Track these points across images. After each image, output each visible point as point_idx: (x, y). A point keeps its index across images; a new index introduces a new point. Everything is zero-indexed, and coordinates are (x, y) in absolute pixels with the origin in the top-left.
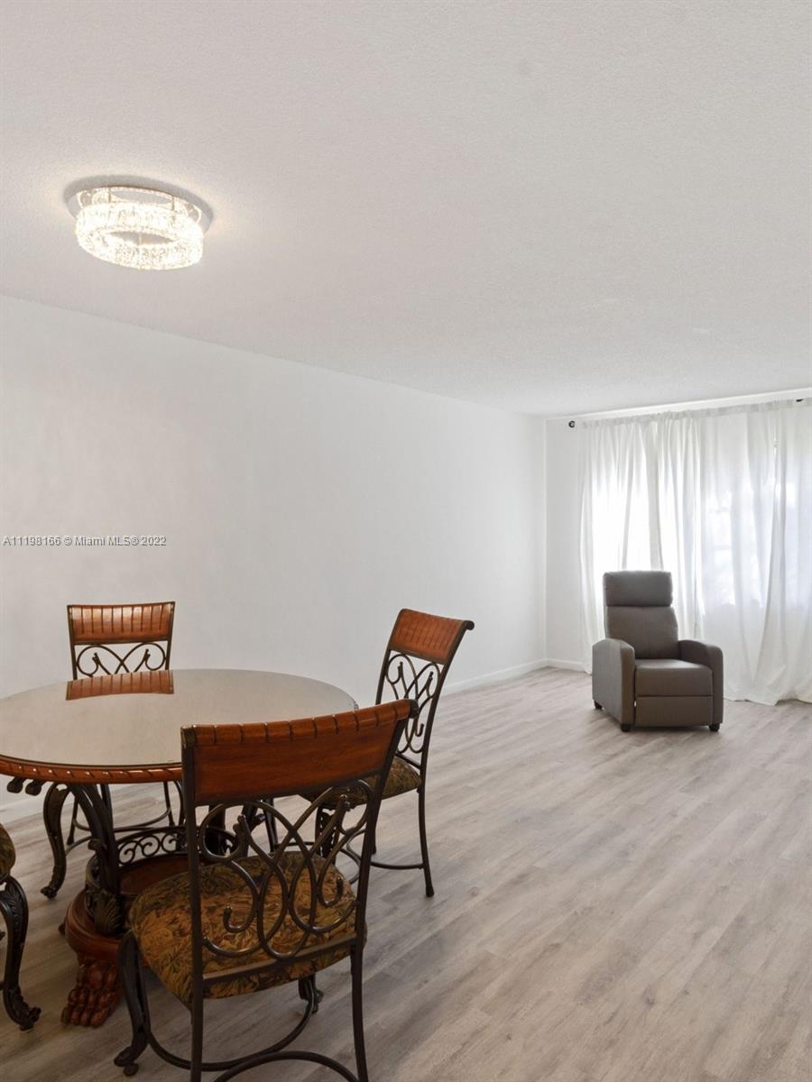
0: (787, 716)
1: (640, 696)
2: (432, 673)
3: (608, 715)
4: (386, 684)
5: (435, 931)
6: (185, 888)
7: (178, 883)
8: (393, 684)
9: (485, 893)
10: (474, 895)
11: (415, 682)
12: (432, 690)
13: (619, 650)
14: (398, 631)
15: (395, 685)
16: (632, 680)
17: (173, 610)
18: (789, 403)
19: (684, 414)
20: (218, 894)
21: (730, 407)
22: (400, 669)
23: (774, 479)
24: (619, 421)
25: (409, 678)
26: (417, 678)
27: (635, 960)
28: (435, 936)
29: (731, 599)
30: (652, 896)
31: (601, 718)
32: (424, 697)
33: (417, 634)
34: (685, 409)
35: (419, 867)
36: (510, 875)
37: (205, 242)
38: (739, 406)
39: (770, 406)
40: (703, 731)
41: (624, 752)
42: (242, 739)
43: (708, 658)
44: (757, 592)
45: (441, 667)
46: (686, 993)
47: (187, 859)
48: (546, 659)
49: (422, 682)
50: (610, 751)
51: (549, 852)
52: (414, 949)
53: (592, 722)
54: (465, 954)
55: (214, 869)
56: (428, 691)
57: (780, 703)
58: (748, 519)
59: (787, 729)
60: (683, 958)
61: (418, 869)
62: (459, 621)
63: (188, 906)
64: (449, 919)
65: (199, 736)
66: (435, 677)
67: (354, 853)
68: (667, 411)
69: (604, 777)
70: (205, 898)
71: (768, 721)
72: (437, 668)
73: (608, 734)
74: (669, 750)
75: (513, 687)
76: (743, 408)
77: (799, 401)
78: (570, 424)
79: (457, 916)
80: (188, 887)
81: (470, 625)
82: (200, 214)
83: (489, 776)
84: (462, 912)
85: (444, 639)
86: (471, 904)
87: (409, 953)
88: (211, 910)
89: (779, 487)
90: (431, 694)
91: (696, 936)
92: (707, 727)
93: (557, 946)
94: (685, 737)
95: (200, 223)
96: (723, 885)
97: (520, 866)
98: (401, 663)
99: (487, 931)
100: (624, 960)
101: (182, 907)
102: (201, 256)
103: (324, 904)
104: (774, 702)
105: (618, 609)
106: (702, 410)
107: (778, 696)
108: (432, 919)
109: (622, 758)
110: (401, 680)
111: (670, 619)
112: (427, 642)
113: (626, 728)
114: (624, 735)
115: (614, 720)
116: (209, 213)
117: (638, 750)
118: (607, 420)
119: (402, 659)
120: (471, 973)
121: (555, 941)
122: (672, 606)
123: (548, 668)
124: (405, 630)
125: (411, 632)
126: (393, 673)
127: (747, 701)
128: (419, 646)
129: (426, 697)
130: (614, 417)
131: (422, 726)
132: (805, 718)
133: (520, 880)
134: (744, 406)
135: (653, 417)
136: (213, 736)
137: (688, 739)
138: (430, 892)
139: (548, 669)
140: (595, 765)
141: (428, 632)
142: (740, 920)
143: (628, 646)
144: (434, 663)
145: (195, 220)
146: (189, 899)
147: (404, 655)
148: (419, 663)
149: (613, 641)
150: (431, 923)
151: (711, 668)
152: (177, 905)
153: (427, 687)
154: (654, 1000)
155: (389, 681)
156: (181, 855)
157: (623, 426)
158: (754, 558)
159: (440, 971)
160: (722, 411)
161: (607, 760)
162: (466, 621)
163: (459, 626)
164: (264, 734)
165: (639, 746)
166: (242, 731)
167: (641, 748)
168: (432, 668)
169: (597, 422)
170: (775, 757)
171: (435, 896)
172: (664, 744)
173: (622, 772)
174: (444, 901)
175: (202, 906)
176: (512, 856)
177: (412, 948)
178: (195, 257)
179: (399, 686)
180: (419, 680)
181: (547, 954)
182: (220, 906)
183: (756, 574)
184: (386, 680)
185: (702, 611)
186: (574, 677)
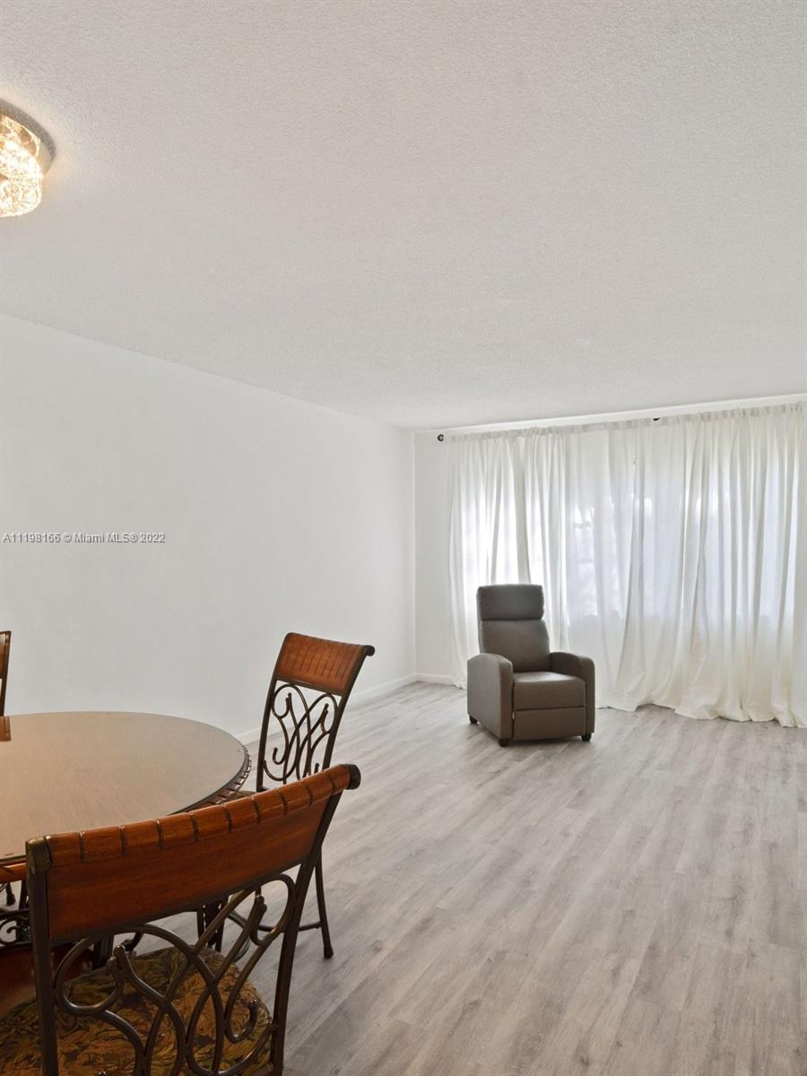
0: (648, 722)
1: (518, 710)
2: (327, 706)
3: (484, 729)
4: (273, 719)
5: (340, 1001)
6: (32, 1026)
7: (22, 1018)
8: (280, 718)
9: (389, 946)
10: (378, 950)
11: (307, 715)
12: (328, 724)
13: (497, 665)
14: (285, 658)
15: (283, 720)
16: (510, 693)
17: (8, 641)
18: (647, 420)
19: (550, 430)
20: (80, 1028)
21: (592, 425)
22: (289, 701)
23: (633, 495)
24: (488, 435)
25: (299, 712)
26: (308, 711)
27: (560, 1011)
28: (340, 1008)
29: (594, 610)
30: (563, 931)
31: (478, 733)
32: (318, 732)
33: (307, 661)
34: (551, 425)
35: (316, 926)
36: (413, 921)
37: (44, 183)
38: (601, 424)
39: (629, 424)
40: (577, 741)
41: (506, 768)
42: (123, 849)
43: (580, 669)
44: (618, 605)
45: (338, 699)
46: (619, 1044)
47: (31, 950)
48: (415, 674)
49: (315, 714)
50: (493, 769)
51: (451, 888)
52: (317, 1030)
53: (470, 738)
54: (377, 1027)
55: (72, 989)
56: (323, 726)
57: (640, 708)
58: (610, 532)
59: (650, 734)
60: (607, 1001)
61: (315, 929)
62: (357, 646)
63: (38, 1055)
64: (355, 984)
65: (56, 854)
66: (331, 710)
67: (239, 917)
68: (534, 426)
69: (491, 797)
70: (62, 1038)
71: (633, 727)
72: (334, 699)
73: (486, 750)
74: (548, 763)
75: (387, 705)
77: (655, 420)
78: (439, 438)
79: (361, 981)
80: (36, 1023)
81: (370, 651)
82: (38, 148)
83: (375, 806)
84: (368, 974)
85: (340, 667)
86: (376, 962)
87: (312, 1037)
88: (71, 1056)
89: (638, 502)
90: (327, 729)
91: (616, 972)
92: (580, 737)
93: (476, 1004)
94: (561, 748)
95: (38, 158)
96: (629, 908)
97: (423, 909)
98: (290, 695)
99: (398, 994)
100: (548, 1012)
101: (28, 1058)
102: (39, 201)
103: (233, 1041)
104: (634, 708)
105: (491, 624)
106: (567, 427)
107: (639, 700)
108: (335, 987)
109: (505, 775)
110: (289, 713)
111: (542, 632)
112: (320, 670)
113: (504, 743)
114: (504, 750)
115: (492, 735)
116: (50, 147)
117: (520, 766)
118: (476, 435)
119: (290, 690)
120: (387, 1053)
121: (474, 999)
122: (543, 618)
123: (418, 682)
124: (293, 657)
125: (300, 659)
126: (280, 706)
127: (609, 708)
128: (311, 675)
129: (321, 733)
130: (483, 431)
131: (317, 765)
132: (664, 722)
133: (424, 926)
134: (605, 424)
135: (519, 432)
136: (78, 851)
137: (564, 751)
138: (328, 953)
139: (418, 684)
140: (481, 785)
141: (320, 659)
142: (653, 949)
143: (507, 661)
144: (329, 694)
145: (33, 153)
146: (38, 1043)
147: (292, 685)
148: (311, 695)
149: (490, 656)
150: (334, 992)
151: (584, 680)
152: (20, 1056)
153: (322, 720)
154: (587, 1059)
155: (276, 715)
156: (25, 945)
157: (492, 441)
158: (615, 570)
159: (351, 1056)
160: (585, 428)
161: (493, 778)
162: (365, 647)
163: (357, 652)
164: (156, 839)
165: (519, 761)
166: (123, 838)
167: (521, 763)
168: (328, 700)
169: (466, 436)
170: (647, 763)
171: (335, 954)
172: (542, 758)
173: (509, 790)
174: (345, 963)
175: (59, 1049)
176: (412, 898)
177: (314, 1029)
178: (32, 201)
179: (288, 721)
180: (311, 713)
181: (467, 1016)
182: (85, 1048)
183: (616, 587)
184: (271, 713)
185: (568, 623)
186: (444, 691)
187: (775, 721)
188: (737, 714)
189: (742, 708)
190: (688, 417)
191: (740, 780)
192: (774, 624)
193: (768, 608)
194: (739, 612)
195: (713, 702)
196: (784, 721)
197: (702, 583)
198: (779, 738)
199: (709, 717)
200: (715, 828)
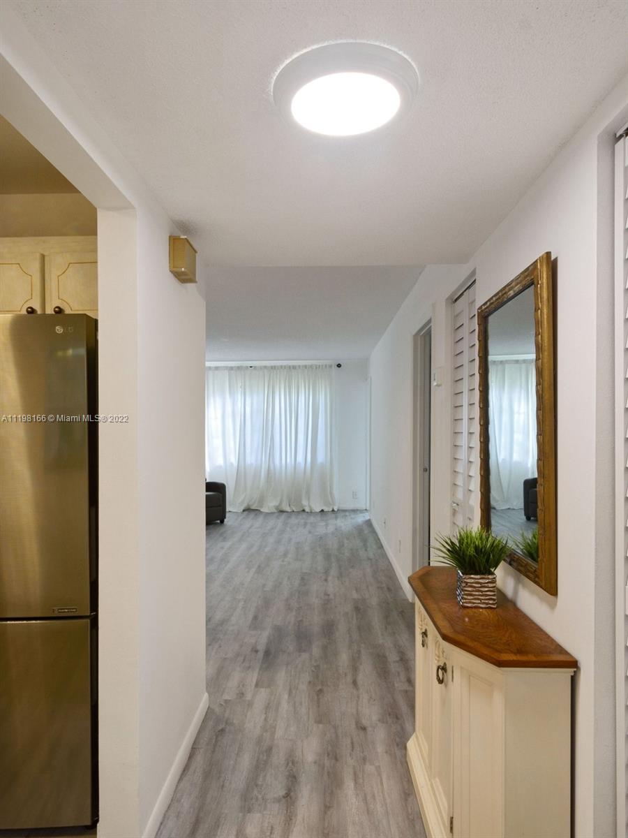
0: (248, 515)
18: (247, 367)
23: (240, 404)
38: (224, 367)
39: (238, 368)
43: (220, 487)
44: (233, 459)
57: (244, 511)
59: (250, 519)
71: (242, 517)
76: (226, 368)
77: (251, 367)
92: (219, 521)
94: (211, 526)
104: (242, 510)
107: (242, 508)
132: (256, 514)
151: (222, 494)
187: (304, 510)
188: (288, 509)
189: (290, 505)
190: (265, 367)
191: (288, 529)
192: (303, 465)
193: (300, 458)
194: (288, 460)
195: (277, 504)
196: (307, 509)
197: (272, 447)
198: (304, 515)
199: (276, 511)
200: (278, 542)
